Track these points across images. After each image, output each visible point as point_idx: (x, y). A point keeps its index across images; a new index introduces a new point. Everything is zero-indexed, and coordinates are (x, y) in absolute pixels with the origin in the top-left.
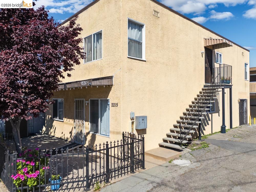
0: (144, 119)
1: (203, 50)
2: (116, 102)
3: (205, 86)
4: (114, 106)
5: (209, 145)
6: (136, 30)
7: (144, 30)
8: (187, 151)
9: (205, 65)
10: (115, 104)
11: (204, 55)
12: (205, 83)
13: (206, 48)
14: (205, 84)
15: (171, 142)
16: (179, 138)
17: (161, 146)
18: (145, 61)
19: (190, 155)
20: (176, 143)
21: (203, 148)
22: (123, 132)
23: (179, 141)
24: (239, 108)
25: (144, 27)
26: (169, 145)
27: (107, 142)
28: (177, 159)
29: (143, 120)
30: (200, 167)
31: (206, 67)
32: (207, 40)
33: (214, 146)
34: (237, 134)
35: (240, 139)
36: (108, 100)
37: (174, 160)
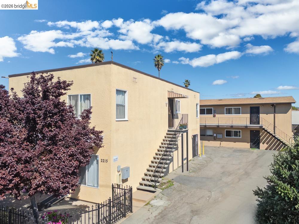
0: (127, 169)
1: (167, 101)
2: (105, 159)
3: (168, 131)
4: (103, 162)
5: (174, 183)
6: (121, 95)
7: (126, 94)
8: (160, 192)
9: (169, 113)
10: (105, 161)
11: (167, 105)
12: (169, 127)
13: (169, 98)
14: (169, 129)
15: (146, 185)
16: (152, 181)
17: (138, 189)
18: (128, 121)
19: (162, 195)
20: (150, 186)
21: (170, 187)
22: (113, 184)
23: (153, 184)
24: (192, 142)
25: (127, 92)
26: (144, 187)
27: (110, 198)
28: (153, 199)
29: (127, 171)
30: (171, 205)
31: (169, 115)
32: (170, 92)
33: (177, 183)
34: (191, 168)
35: (194, 173)
36: (97, 156)
37: (151, 201)
